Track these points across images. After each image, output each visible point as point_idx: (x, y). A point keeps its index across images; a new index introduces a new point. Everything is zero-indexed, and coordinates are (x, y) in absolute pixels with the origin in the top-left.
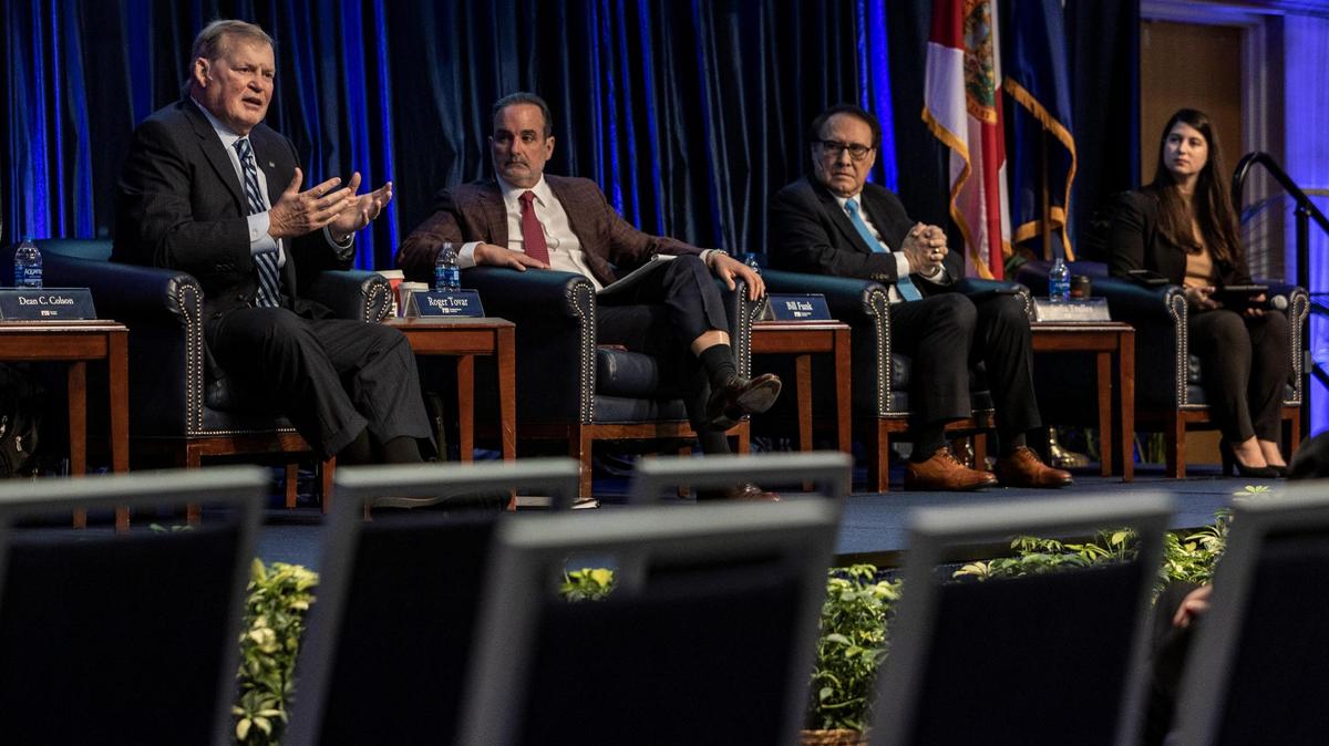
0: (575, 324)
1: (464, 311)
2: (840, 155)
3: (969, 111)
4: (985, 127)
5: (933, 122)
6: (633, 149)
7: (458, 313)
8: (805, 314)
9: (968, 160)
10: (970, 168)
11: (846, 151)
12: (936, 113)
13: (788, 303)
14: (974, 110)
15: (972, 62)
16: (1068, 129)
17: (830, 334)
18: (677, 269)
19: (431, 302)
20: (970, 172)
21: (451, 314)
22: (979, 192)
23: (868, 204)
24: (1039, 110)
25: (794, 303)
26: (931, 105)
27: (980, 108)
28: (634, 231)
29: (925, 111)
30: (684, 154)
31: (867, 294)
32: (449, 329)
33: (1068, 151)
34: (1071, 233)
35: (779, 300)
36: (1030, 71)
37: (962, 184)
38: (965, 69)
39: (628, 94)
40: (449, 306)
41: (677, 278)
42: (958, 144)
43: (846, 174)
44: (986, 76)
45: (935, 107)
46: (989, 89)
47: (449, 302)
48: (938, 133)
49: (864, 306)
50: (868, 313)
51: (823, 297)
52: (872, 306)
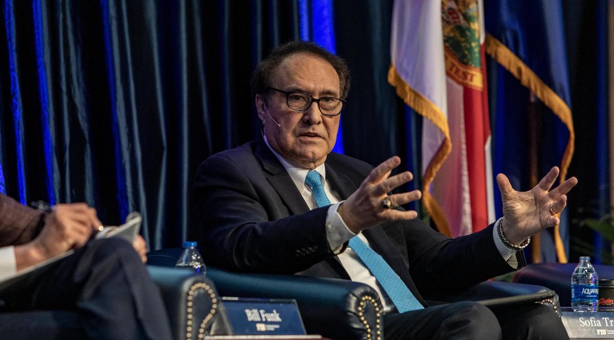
2: (307, 110)
3: (448, 74)
4: (468, 92)
5: (402, 84)
8: (271, 328)
9: (447, 135)
10: (450, 145)
11: (315, 105)
12: (407, 75)
13: (247, 311)
14: (453, 73)
15: (450, 9)
16: (564, 100)
20: (450, 150)
22: (460, 176)
23: (338, 181)
24: (528, 77)
25: (255, 311)
26: (400, 64)
27: (462, 69)
28: (21, 206)
29: (392, 72)
30: (84, 125)
31: (353, 300)
33: (565, 126)
34: (563, 234)
35: (235, 307)
36: (517, 27)
37: (439, 166)
38: (443, 19)
41: (97, 270)
42: (435, 113)
43: (316, 135)
44: (469, 29)
45: (405, 65)
46: (473, 44)
48: (409, 100)
49: (350, 316)
50: (356, 326)
51: (294, 303)
52: (361, 317)
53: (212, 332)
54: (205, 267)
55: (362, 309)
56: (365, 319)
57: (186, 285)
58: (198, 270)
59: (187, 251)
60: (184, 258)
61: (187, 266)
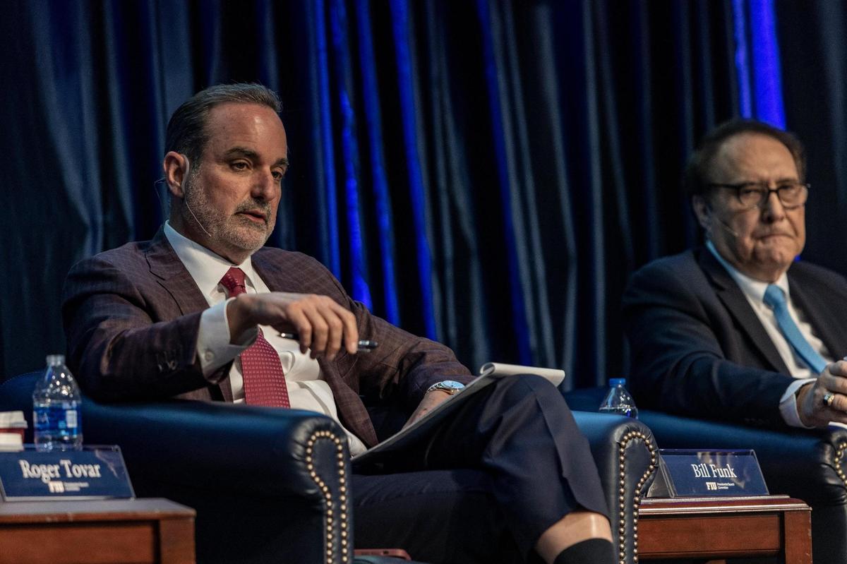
0: (312, 509)
1: (94, 488)
6: (386, 220)
7: (83, 492)
8: (725, 486)
11: (774, 196)
13: (694, 466)
17: (776, 519)
18: (506, 399)
19: (27, 470)
21: (66, 493)
23: (803, 296)
25: (704, 466)
31: (828, 449)
32: (63, 523)
35: (678, 460)
39: (377, 132)
40: (63, 477)
41: (507, 417)
47: (62, 470)
49: (824, 469)
50: (832, 482)
51: (752, 454)
52: (838, 470)
53: (649, 494)
54: (637, 410)
55: (840, 460)
56: (843, 473)
57: (617, 434)
58: (629, 415)
59: (613, 390)
60: (610, 400)
61: (614, 410)
